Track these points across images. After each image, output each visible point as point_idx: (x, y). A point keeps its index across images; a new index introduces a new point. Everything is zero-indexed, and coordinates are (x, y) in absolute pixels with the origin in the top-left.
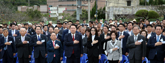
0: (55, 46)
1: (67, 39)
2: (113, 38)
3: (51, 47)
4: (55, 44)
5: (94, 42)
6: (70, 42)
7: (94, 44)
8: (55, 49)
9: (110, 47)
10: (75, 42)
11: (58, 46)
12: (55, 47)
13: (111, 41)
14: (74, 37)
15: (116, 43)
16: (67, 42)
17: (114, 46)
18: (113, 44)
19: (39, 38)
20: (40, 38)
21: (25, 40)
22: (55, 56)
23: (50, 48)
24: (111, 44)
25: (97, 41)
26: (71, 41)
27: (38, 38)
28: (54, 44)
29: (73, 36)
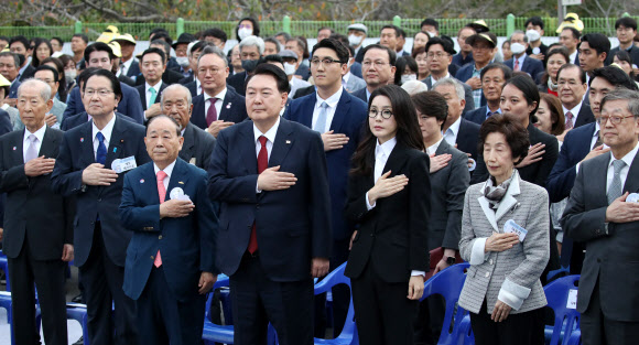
0: (168, 198)
1: (226, 162)
2: (494, 168)
3: (141, 204)
4: (170, 188)
5: (385, 184)
6: (239, 180)
7: (380, 201)
8: (167, 219)
9: (478, 224)
10: (269, 178)
11: (187, 199)
12: (164, 207)
13: (482, 186)
14: (269, 148)
15: (514, 201)
16: (220, 180)
17: (500, 222)
18: (491, 206)
19: (101, 144)
20: (107, 144)
21: (40, 155)
22: (158, 263)
23: (136, 210)
24: (484, 203)
25: (401, 181)
26: (247, 172)
27: (96, 145)
28: (164, 185)
29: (263, 140)
